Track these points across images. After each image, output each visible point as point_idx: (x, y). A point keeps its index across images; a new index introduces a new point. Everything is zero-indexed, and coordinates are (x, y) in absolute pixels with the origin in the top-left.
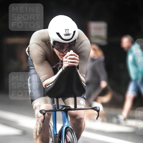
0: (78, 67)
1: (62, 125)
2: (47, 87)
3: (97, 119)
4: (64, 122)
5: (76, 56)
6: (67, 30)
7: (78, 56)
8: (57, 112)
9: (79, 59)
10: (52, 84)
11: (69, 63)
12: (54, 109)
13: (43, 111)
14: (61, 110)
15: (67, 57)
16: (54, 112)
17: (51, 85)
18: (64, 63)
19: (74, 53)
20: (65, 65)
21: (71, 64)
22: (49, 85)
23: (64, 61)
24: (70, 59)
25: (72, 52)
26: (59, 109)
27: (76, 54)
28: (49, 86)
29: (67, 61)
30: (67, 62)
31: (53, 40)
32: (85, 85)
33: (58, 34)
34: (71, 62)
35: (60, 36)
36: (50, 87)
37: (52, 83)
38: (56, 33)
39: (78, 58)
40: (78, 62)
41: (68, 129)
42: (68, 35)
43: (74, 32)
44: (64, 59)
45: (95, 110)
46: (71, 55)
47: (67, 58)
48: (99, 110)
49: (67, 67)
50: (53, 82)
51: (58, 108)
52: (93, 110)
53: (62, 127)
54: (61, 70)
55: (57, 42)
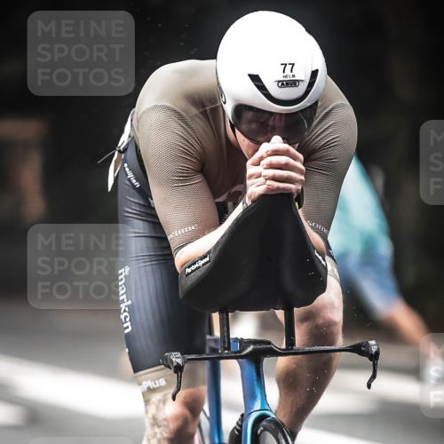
0: (300, 198)
2: (188, 270)
5: (295, 158)
6: (289, 67)
7: (301, 156)
8: (223, 362)
9: (303, 168)
10: (207, 259)
11: (268, 182)
13: (174, 360)
14: (236, 356)
15: (262, 159)
17: (200, 264)
18: (249, 182)
19: (286, 146)
20: (255, 188)
21: (276, 184)
22: (194, 263)
23: (251, 177)
24: (271, 166)
25: (277, 142)
26: (232, 349)
27: (293, 150)
28: (193, 267)
29: (259, 176)
30: (261, 180)
32: (324, 263)
33: (255, 79)
34: (274, 179)
36: (198, 273)
37: (205, 257)
38: (250, 76)
39: (299, 165)
40: (303, 178)
42: (293, 83)
43: (314, 74)
44: (251, 170)
45: (361, 353)
46: (276, 153)
47: (262, 163)
48: (377, 353)
50: (209, 253)
51: (229, 349)
54: (239, 210)
55: (250, 108)
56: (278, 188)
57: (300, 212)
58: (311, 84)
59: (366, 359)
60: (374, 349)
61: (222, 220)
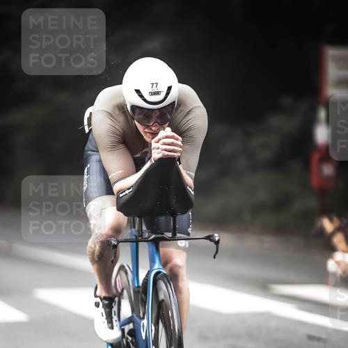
0: (179, 160)
1: (149, 269)
2: (121, 195)
3: (214, 257)
4: (152, 262)
5: (177, 139)
6: (155, 85)
7: (180, 138)
8: (140, 243)
9: (182, 144)
10: (131, 190)
11: (163, 152)
12: (134, 238)
14: (146, 240)
15: (160, 140)
16: (135, 244)
17: (127, 192)
18: (153, 151)
19: (173, 134)
20: (156, 155)
21: (167, 153)
22: (124, 192)
23: (154, 149)
24: (165, 144)
25: (168, 131)
26: (144, 237)
27: (176, 135)
28: (124, 194)
29: (158, 148)
30: (159, 150)
31: (130, 103)
32: (193, 193)
33: (138, 91)
34: (166, 150)
35: (141, 96)
36: (126, 197)
37: (130, 188)
38: (135, 90)
39: (180, 143)
40: (181, 149)
41: (159, 276)
42: (157, 93)
43: (170, 88)
44: (154, 145)
45: (211, 240)
46: (167, 137)
47: (160, 142)
48: (219, 241)
49: (160, 159)
51: (142, 236)
52: (208, 241)
53: (149, 272)
54: (148, 165)
55: (138, 107)
56: (168, 155)
57: (180, 167)
58: (168, 94)
59: (213, 243)
60: (217, 239)
61: (137, 170)
